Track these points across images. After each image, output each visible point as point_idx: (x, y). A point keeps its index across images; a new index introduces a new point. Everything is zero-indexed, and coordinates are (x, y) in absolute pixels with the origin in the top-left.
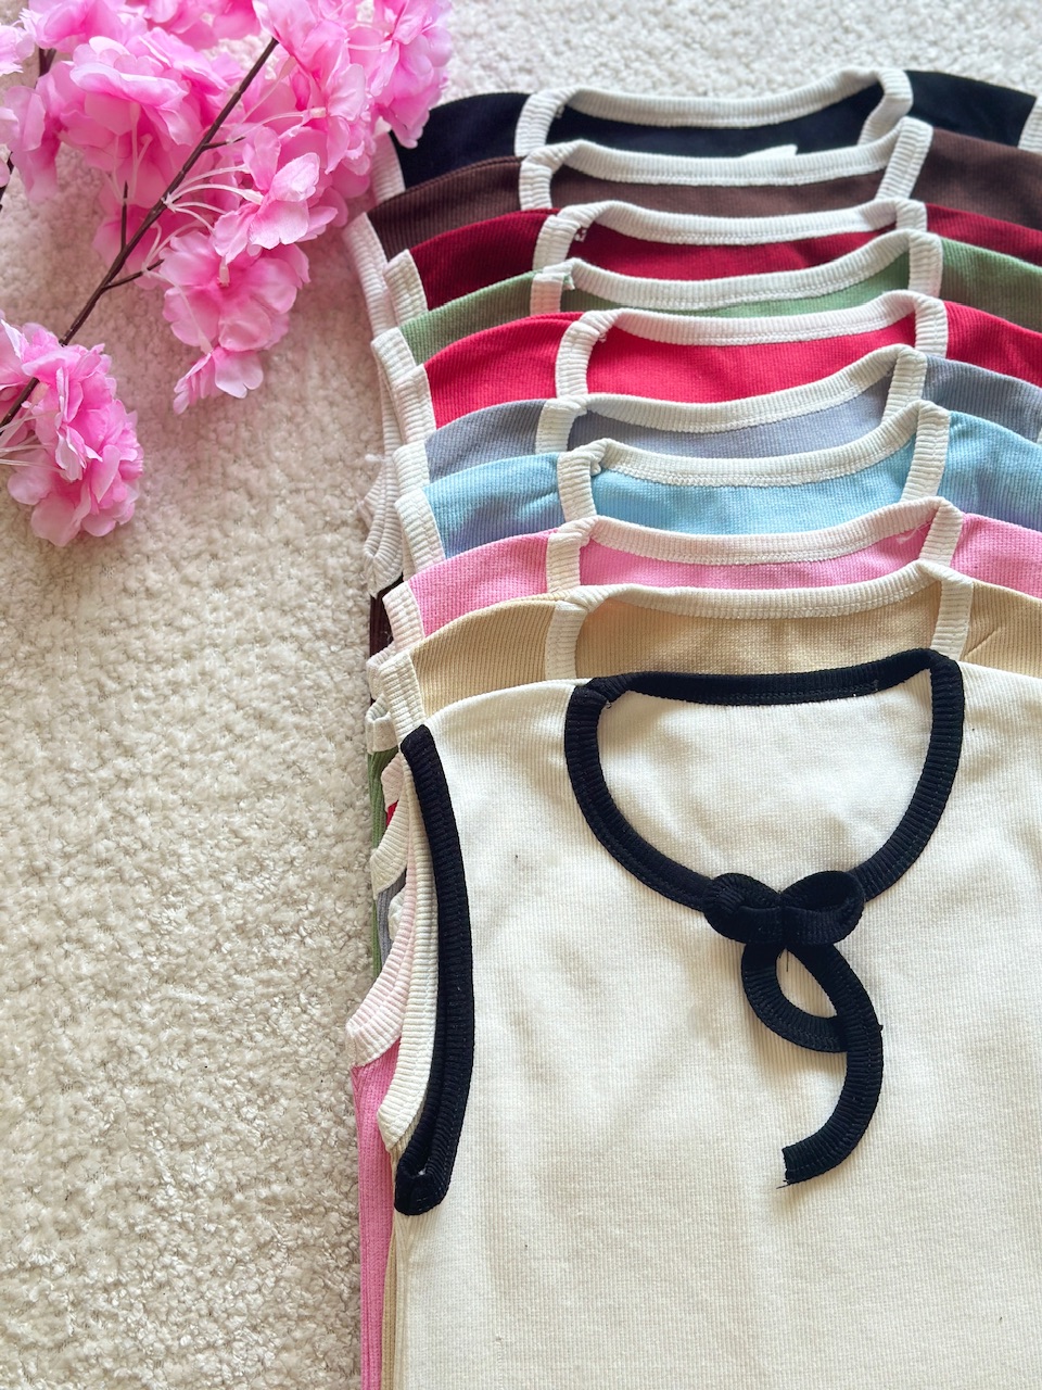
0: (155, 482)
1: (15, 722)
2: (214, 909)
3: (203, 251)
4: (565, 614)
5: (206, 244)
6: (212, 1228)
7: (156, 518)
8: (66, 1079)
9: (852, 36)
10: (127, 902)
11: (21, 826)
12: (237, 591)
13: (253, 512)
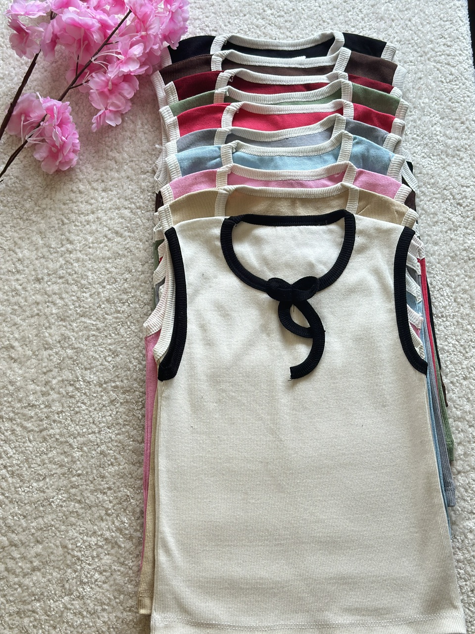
0: (83, 156)
1: (33, 232)
2: (99, 293)
3: (103, 78)
4: (222, 194)
5: (104, 76)
6: (95, 395)
7: (83, 168)
8: (46, 346)
9: (325, 24)
10: (69, 290)
11: (33, 265)
12: (110, 192)
13: (117, 167)
